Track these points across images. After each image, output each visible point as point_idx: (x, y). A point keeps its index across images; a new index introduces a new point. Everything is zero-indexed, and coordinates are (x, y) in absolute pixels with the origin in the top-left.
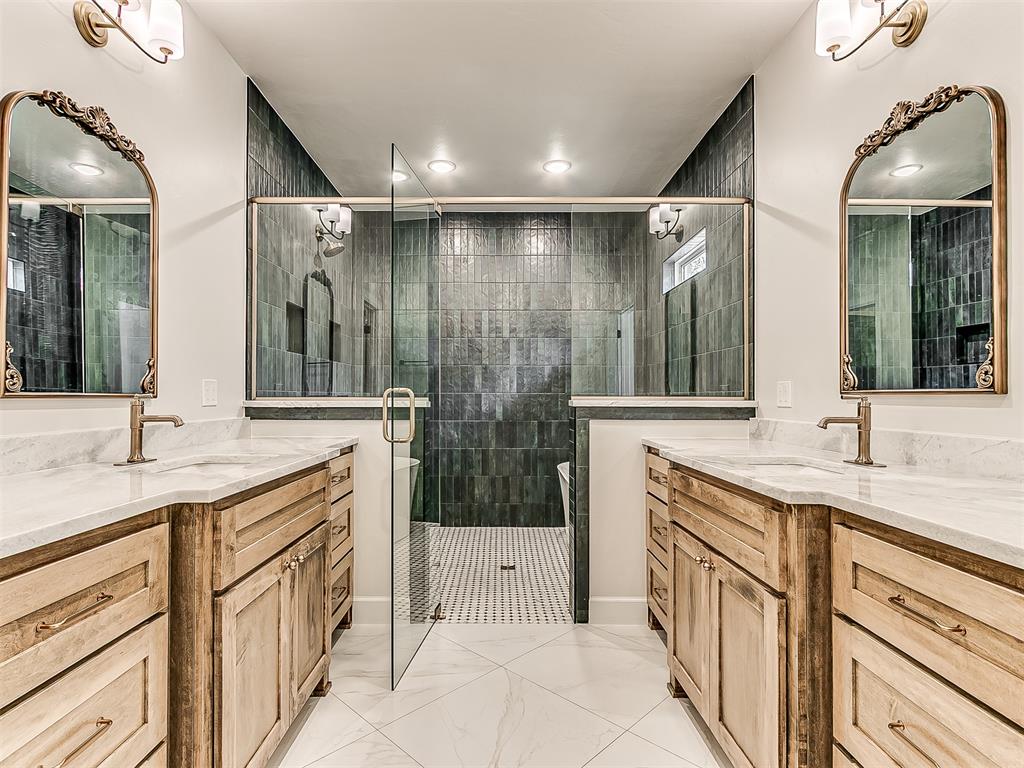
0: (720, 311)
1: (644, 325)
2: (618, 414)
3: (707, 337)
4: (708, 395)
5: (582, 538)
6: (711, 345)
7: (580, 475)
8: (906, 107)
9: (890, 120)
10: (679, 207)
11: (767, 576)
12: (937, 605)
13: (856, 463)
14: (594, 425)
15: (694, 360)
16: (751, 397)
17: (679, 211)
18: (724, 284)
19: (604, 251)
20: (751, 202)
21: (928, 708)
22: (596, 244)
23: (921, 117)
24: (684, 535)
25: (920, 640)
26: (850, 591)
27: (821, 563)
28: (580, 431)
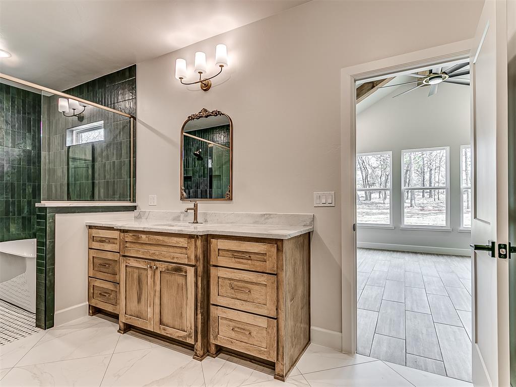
0: (114, 162)
1: (47, 161)
2: (73, 210)
3: (105, 173)
4: (105, 200)
5: (50, 281)
6: (108, 177)
7: (49, 245)
8: (206, 111)
9: (200, 112)
10: (85, 105)
11: (189, 261)
12: (243, 252)
13: (194, 223)
14: (58, 217)
15: (93, 183)
16: (134, 201)
17: (85, 107)
18: (117, 150)
19: (18, 112)
20: (135, 119)
21: (242, 279)
22: (13, 106)
23: (209, 116)
24: (134, 260)
25: (240, 263)
26: (217, 257)
27: (206, 252)
28: (49, 220)
